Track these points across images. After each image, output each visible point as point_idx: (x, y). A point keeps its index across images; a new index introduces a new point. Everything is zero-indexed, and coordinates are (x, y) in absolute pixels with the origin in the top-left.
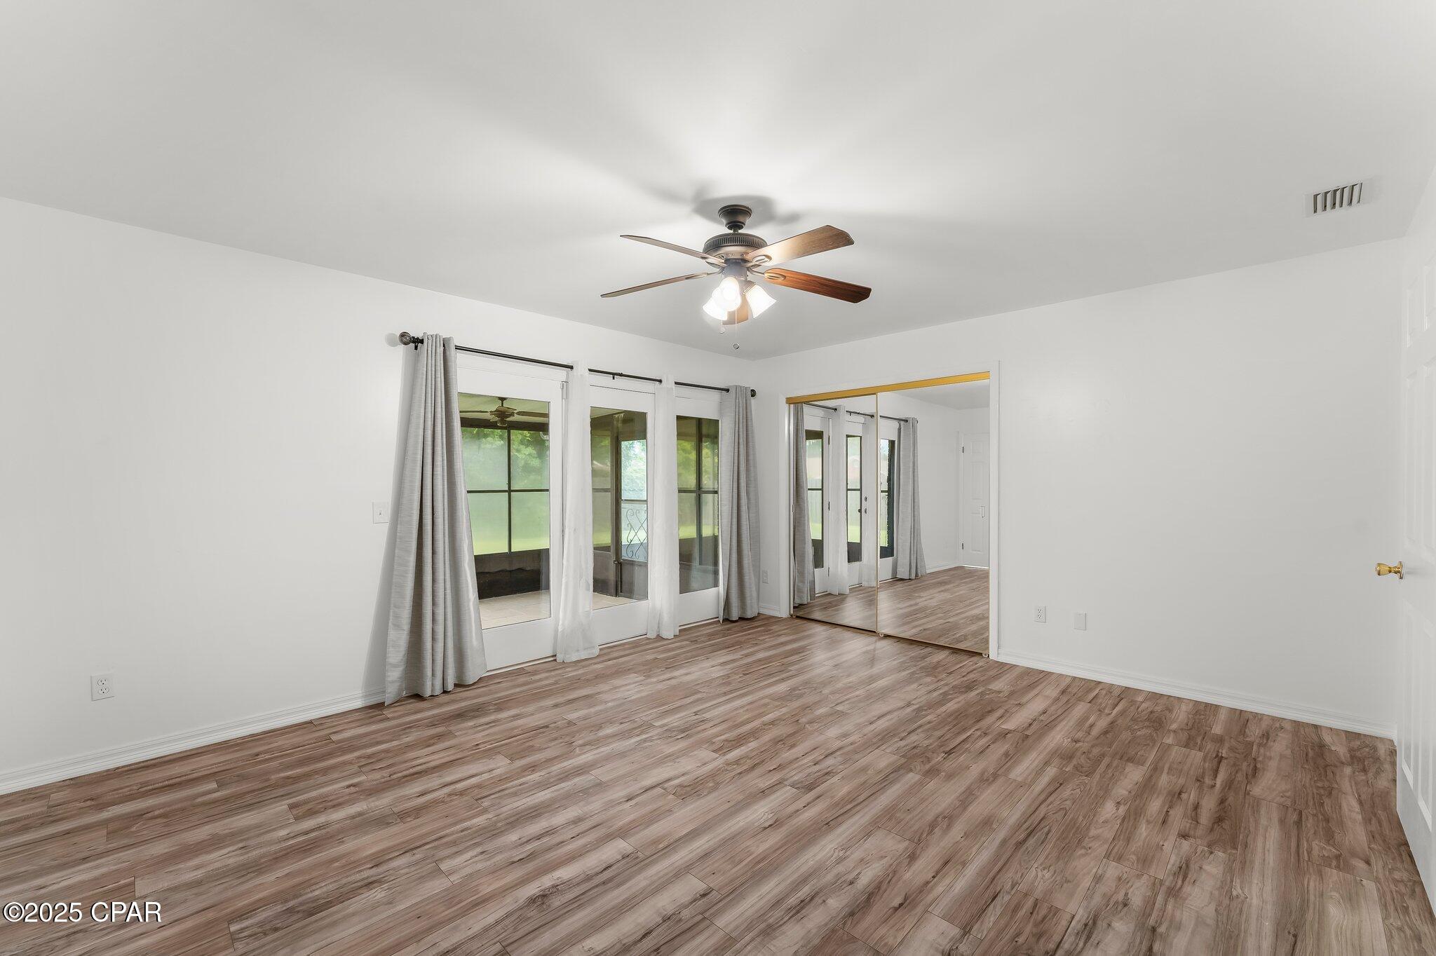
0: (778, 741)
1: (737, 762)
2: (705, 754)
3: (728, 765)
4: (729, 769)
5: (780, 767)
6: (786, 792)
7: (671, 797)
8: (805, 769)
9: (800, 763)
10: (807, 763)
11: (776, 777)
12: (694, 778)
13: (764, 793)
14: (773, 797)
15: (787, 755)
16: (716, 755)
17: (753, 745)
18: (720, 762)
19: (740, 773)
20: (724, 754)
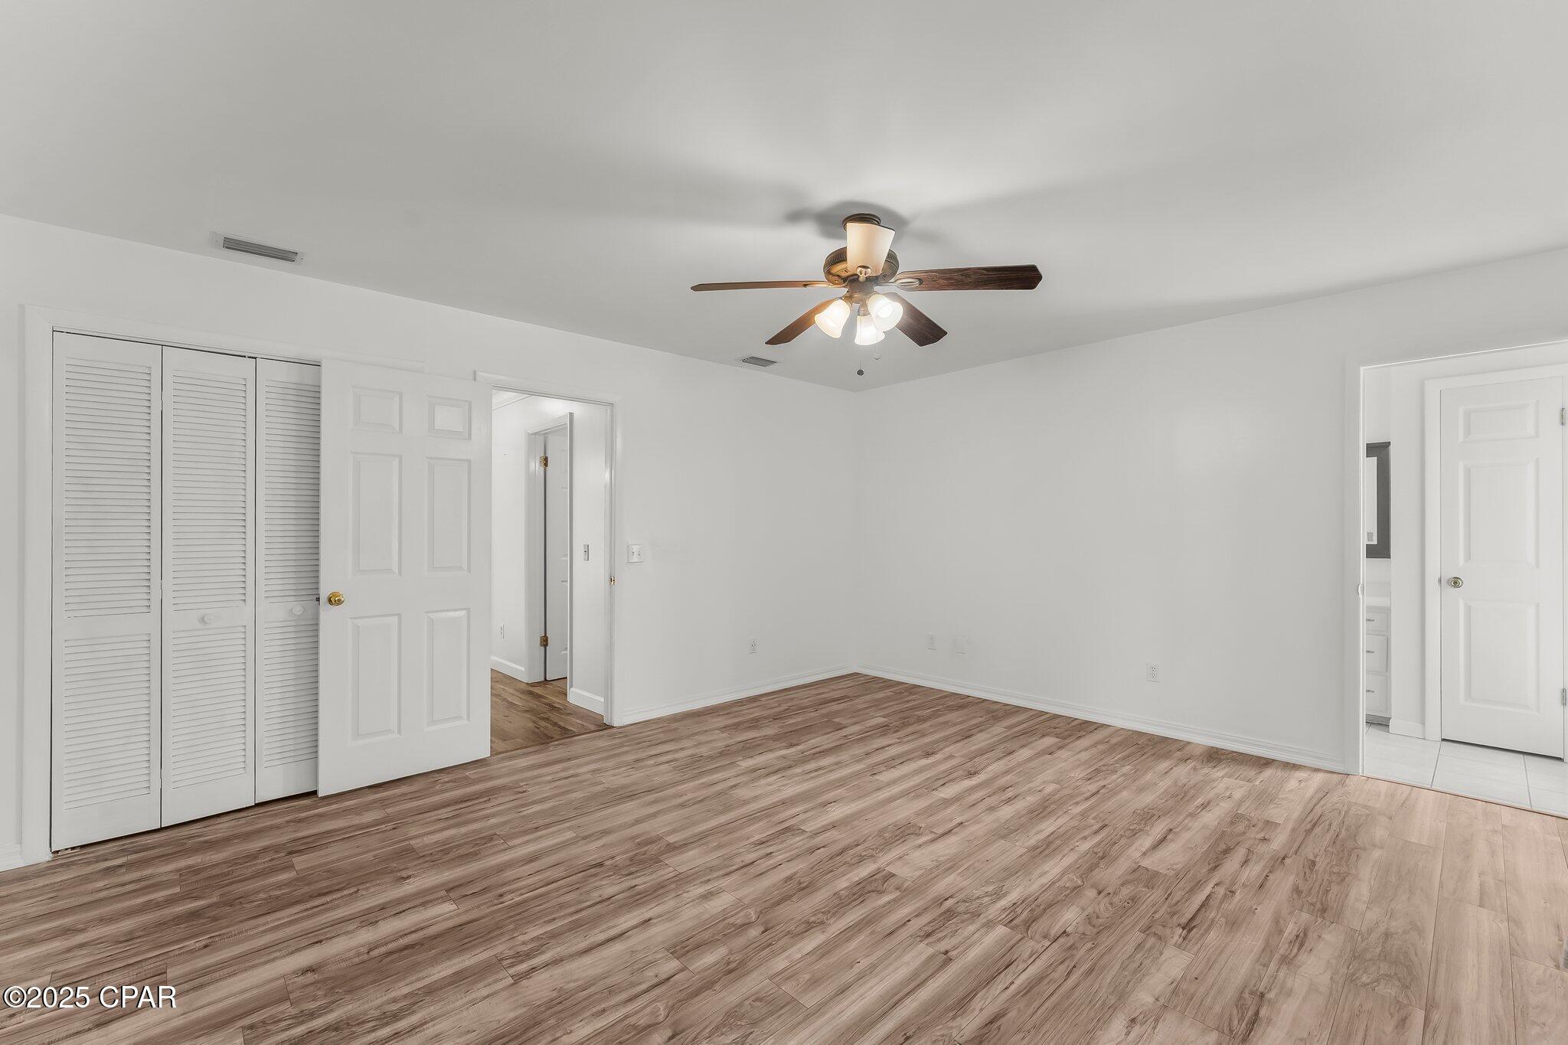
0: (805, 888)
1: (862, 859)
2: (905, 872)
3: (873, 856)
4: (870, 851)
5: (812, 851)
6: (810, 827)
7: (923, 825)
8: (785, 848)
9: (788, 855)
10: (780, 855)
11: (819, 840)
12: (905, 842)
13: (833, 826)
14: (825, 822)
15: (799, 866)
16: (890, 869)
17: (843, 884)
18: (883, 860)
19: (857, 845)
20: (879, 871)
